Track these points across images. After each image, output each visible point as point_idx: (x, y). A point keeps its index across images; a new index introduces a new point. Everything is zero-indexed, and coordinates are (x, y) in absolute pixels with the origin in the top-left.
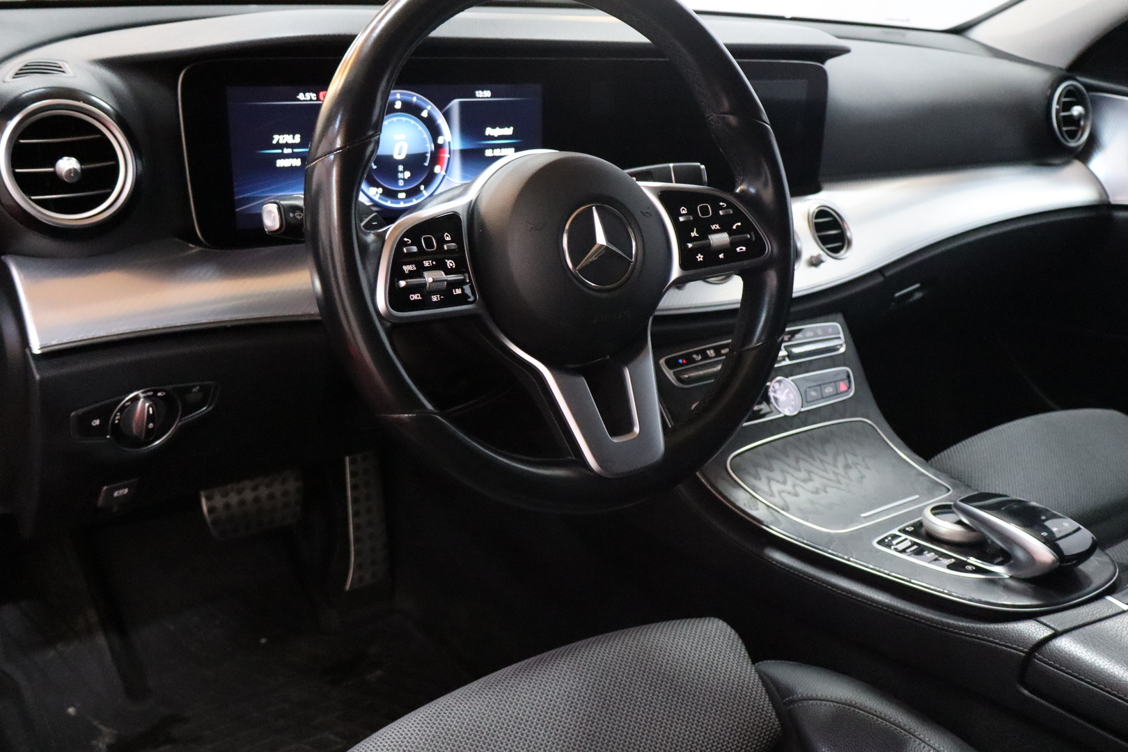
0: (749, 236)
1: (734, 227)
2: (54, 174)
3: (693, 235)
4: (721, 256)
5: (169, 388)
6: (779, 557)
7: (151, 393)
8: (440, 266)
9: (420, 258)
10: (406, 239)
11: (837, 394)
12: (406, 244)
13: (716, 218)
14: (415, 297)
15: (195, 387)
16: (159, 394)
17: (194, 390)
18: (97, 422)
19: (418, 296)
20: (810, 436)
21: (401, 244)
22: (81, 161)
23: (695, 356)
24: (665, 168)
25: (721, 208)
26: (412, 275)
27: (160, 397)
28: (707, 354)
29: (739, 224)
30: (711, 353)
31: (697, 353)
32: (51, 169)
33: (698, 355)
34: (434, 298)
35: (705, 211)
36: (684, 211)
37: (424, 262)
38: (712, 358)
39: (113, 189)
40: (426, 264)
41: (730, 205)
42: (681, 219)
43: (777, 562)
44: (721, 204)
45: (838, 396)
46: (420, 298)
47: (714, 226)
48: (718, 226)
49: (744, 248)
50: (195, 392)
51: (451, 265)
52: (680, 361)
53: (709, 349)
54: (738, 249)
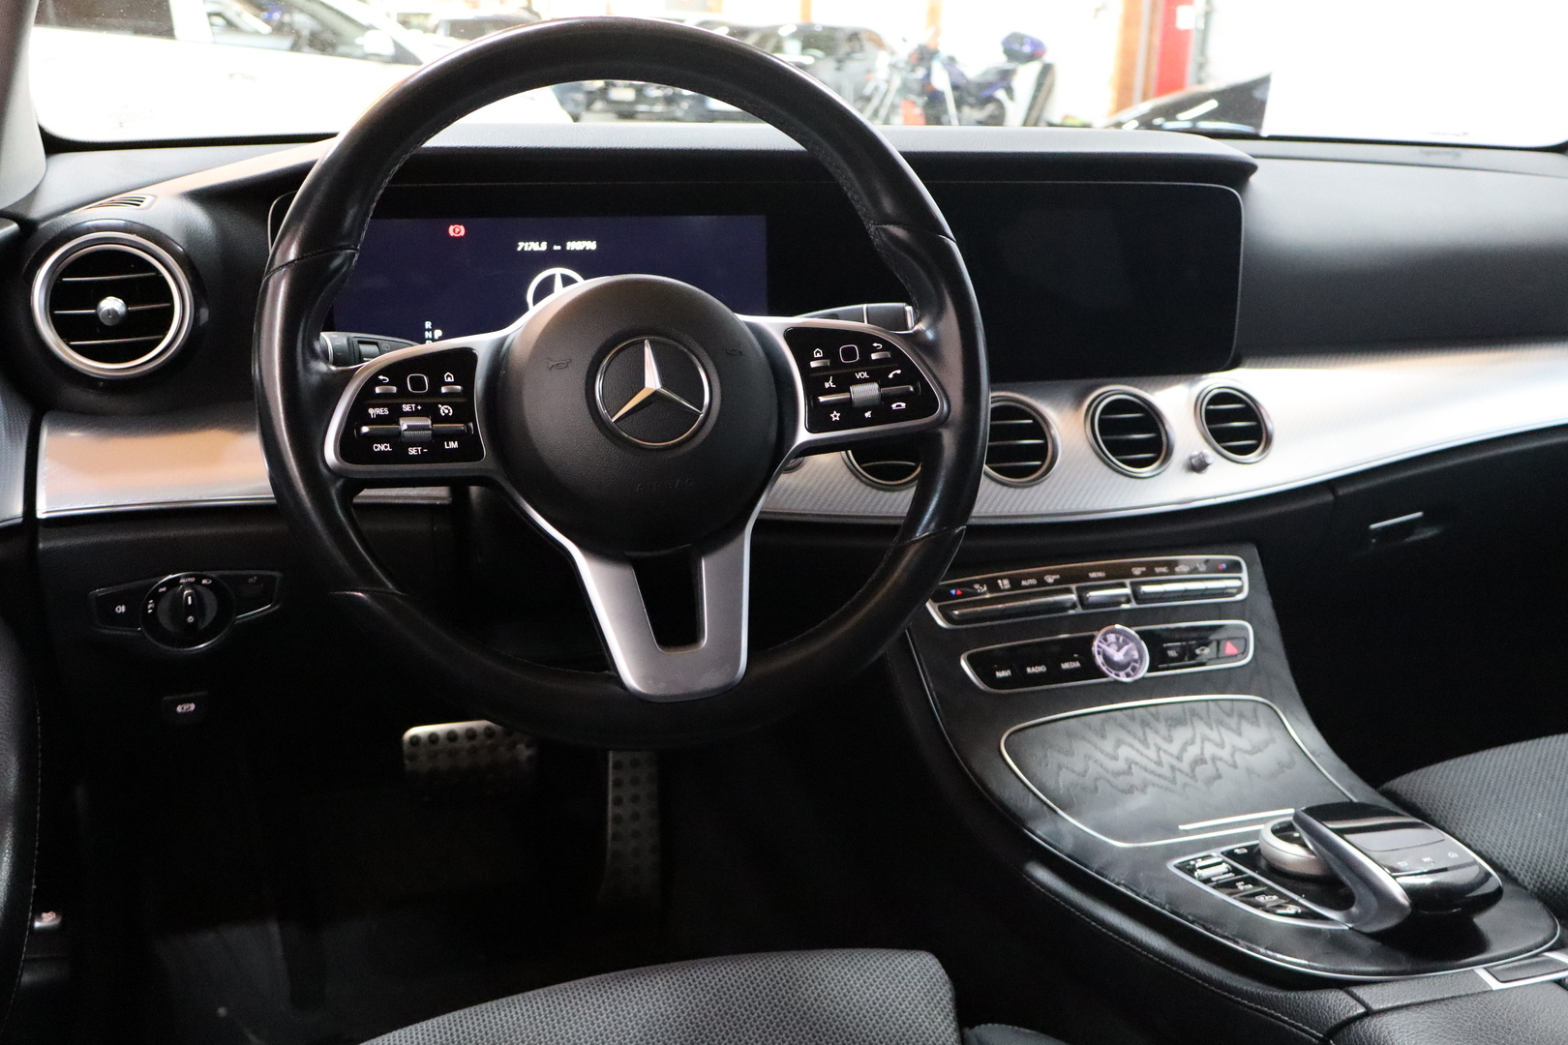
0: (912, 389)
1: (891, 376)
2: (95, 316)
3: (827, 385)
4: (868, 415)
5: (213, 574)
6: (1043, 875)
7: (192, 580)
8: (430, 411)
9: (398, 401)
10: (381, 377)
11: (1218, 658)
12: (380, 383)
13: (865, 362)
14: (381, 447)
15: (252, 576)
16: (204, 582)
17: (251, 580)
18: (122, 609)
19: (386, 447)
20: (1152, 715)
21: (374, 381)
22: (127, 303)
23: (977, 586)
24: (858, 309)
25: (875, 350)
26: (380, 419)
27: (205, 585)
28: (998, 584)
29: (899, 372)
30: (1005, 584)
31: (981, 582)
32: (93, 311)
33: (982, 585)
34: (412, 451)
35: (850, 354)
36: (818, 353)
37: (403, 406)
38: (1005, 590)
39: (165, 335)
40: (406, 408)
41: (887, 346)
42: (813, 364)
43: (1038, 882)
44: (875, 345)
45: (1218, 661)
46: (389, 449)
47: (860, 374)
48: (865, 375)
49: (903, 405)
50: (252, 584)
51: (446, 411)
52: (953, 592)
53: (1002, 578)
54: (894, 406)
